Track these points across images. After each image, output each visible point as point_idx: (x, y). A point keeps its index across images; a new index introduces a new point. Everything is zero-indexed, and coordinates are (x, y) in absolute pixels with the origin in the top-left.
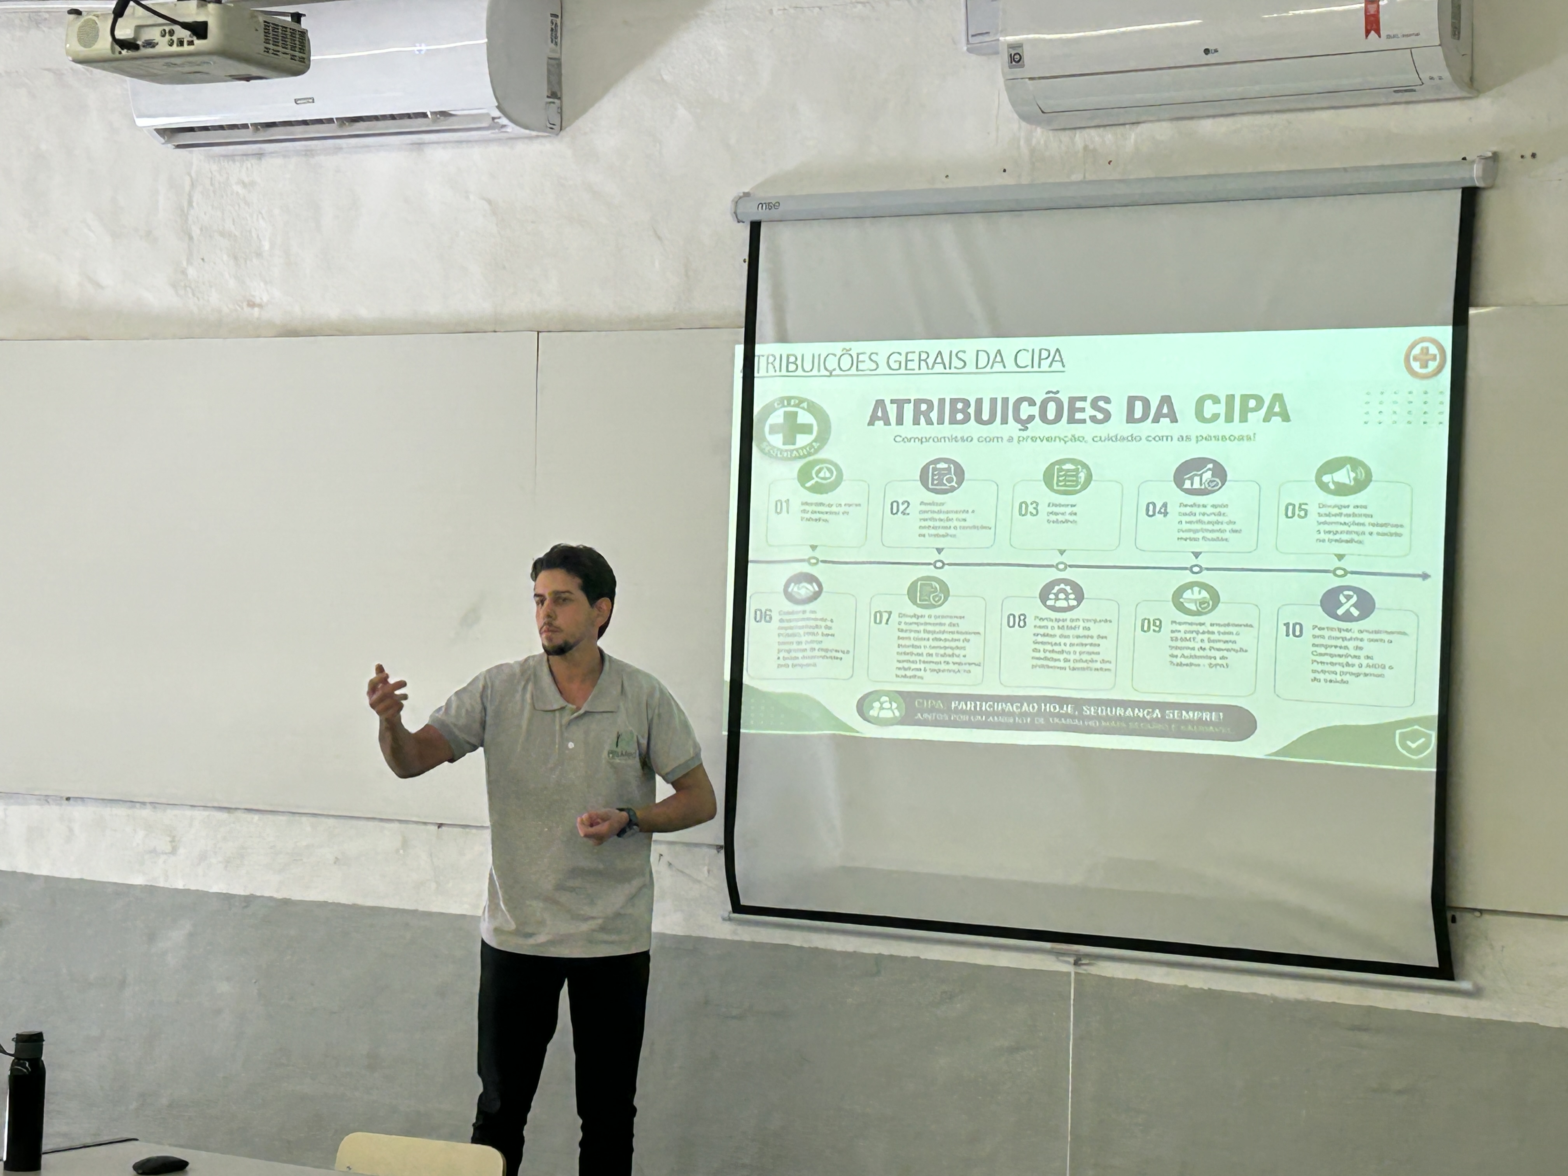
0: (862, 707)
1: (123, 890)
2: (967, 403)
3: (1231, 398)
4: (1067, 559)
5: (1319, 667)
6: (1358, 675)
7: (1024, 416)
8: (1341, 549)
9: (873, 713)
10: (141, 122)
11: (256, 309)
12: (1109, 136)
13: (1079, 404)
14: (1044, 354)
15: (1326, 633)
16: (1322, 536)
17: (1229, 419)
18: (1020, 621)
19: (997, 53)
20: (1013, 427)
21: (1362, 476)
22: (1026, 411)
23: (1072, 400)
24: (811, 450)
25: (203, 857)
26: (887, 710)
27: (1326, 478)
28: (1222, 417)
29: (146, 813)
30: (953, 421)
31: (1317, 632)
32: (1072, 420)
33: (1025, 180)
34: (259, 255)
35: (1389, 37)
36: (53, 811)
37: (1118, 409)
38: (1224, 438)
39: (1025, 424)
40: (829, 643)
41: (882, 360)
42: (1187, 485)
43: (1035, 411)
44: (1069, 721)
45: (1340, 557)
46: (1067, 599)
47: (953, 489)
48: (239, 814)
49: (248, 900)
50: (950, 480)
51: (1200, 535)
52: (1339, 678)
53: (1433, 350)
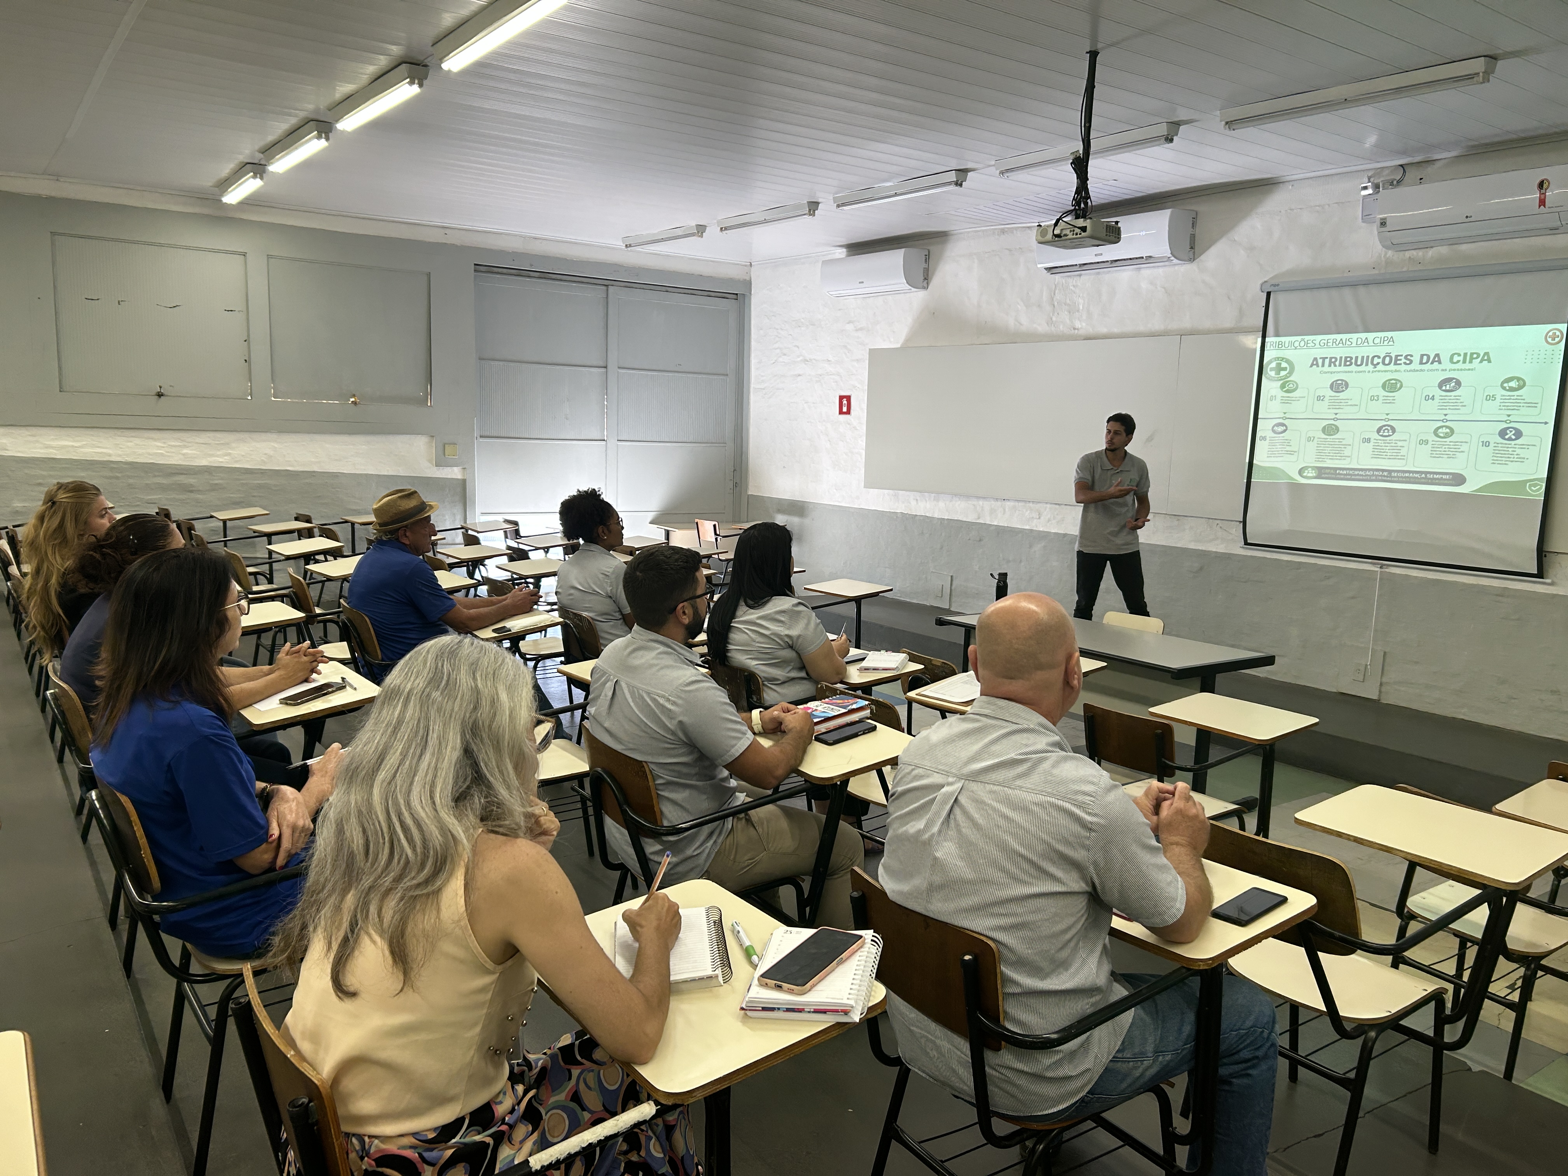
0: (1301, 472)
1: (1022, 531)
2: (1351, 358)
3: (1466, 354)
4: (1389, 417)
5: (1495, 458)
6: (1512, 461)
7: (1375, 362)
8: (1509, 412)
9: (1305, 474)
10: (1039, 266)
11: (1076, 331)
12: (1420, 253)
13: (1399, 358)
14: (1386, 339)
15: (1500, 445)
16: (1501, 408)
17: (1464, 362)
18: (1368, 440)
19: (1375, 222)
20: (1370, 367)
21: (1521, 383)
22: (1376, 360)
23: (1397, 356)
24: (1286, 377)
25: (1049, 520)
26: (1312, 473)
27: (1505, 385)
28: (1461, 362)
29: (1031, 504)
30: (1345, 365)
31: (1496, 445)
32: (1396, 364)
33: (1383, 271)
34: (1078, 311)
35: (1549, 208)
36: (999, 503)
37: (1416, 359)
38: (1461, 370)
39: (1375, 366)
40: (1288, 448)
41: (1317, 342)
42: (1444, 388)
43: (1380, 360)
44: (1385, 478)
45: (1509, 416)
46: (1388, 432)
47: (1343, 391)
48: (1063, 506)
49: (1065, 535)
50: (1342, 388)
51: (1448, 408)
52: (1504, 462)
53: (1558, 333)
